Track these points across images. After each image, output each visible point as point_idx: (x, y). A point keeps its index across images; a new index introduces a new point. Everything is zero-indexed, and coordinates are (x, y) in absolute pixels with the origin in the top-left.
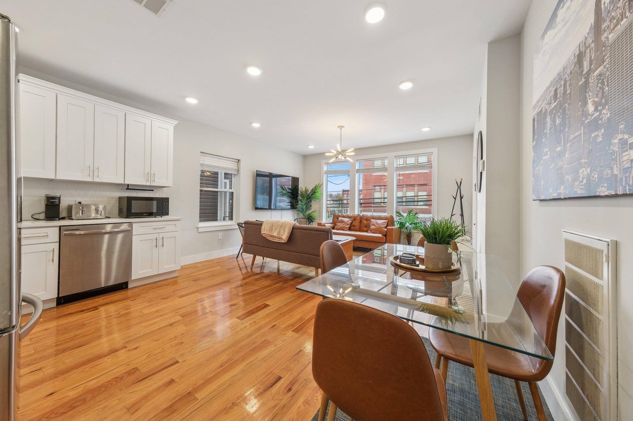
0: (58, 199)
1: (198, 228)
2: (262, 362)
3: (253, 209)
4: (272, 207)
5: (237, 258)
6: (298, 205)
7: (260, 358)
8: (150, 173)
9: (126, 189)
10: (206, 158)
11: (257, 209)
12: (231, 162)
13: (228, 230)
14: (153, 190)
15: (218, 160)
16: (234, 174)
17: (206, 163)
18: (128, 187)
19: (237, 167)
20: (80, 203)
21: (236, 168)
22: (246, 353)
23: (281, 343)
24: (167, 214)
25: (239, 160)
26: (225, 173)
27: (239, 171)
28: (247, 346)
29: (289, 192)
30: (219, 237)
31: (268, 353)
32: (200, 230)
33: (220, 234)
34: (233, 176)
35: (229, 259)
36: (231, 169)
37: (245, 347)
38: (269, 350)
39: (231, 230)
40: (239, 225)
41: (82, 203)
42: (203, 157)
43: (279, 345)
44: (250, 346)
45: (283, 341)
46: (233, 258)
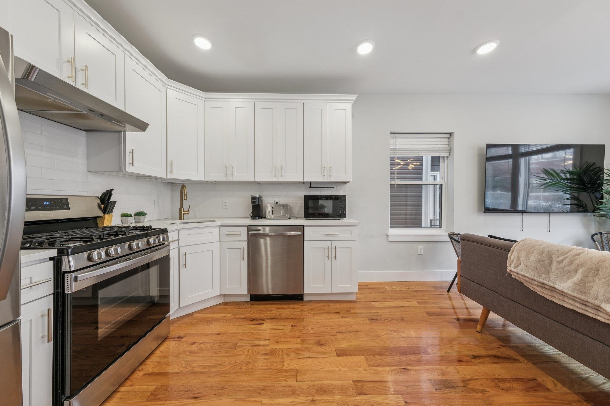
0: (257, 199)
1: (388, 235)
3: (479, 211)
4: (520, 208)
5: (448, 291)
6: (602, 203)
8: (326, 166)
9: (310, 187)
10: (398, 139)
11: (487, 210)
12: (437, 140)
13: (434, 243)
14: (333, 188)
15: (416, 140)
16: (444, 157)
17: (399, 146)
18: (312, 185)
19: (449, 145)
20: (277, 203)
21: (447, 146)
24: (344, 216)
25: (451, 134)
26: (432, 157)
27: (451, 150)
29: (567, 179)
30: (419, 251)
32: (391, 239)
33: (421, 247)
34: (441, 160)
35: (434, 287)
36: (438, 150)
39: (438, 243)
40: (453, 237)
41: (279, 203)
42: (394, 139)
46: (442, 288)
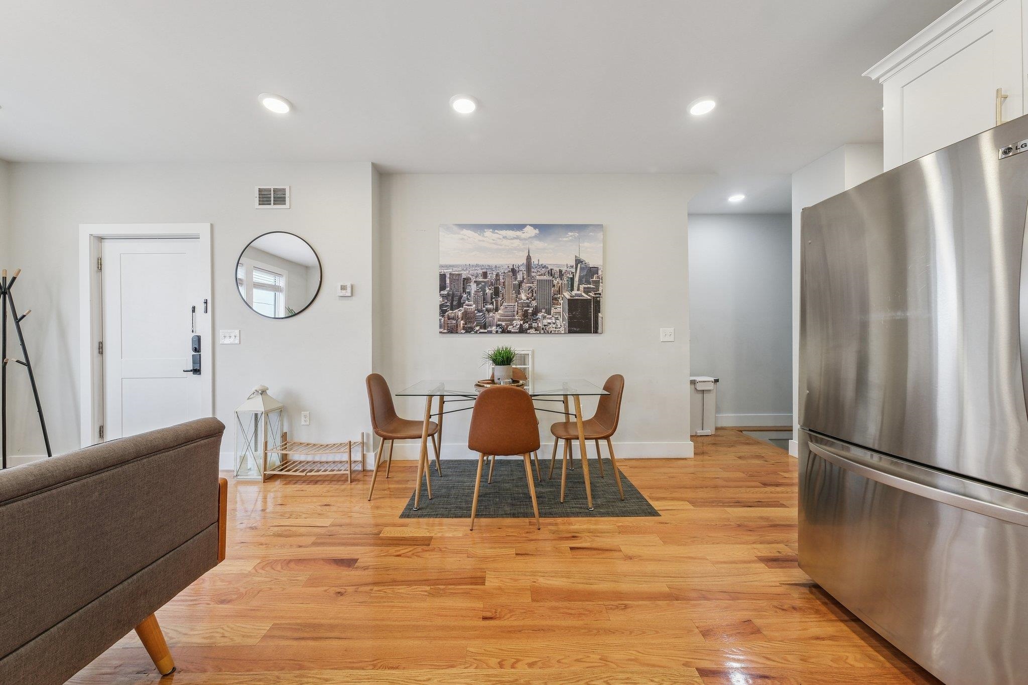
2: (572, 575)
7: (571, 580)
22: (580, 601)
23: (523, 579)
28: (570, 611)
31: (554, 579)
37: (573, 612)
38: (548, 582)
43: (528, 579)
44: (566, 608)
45: (516, 580)
